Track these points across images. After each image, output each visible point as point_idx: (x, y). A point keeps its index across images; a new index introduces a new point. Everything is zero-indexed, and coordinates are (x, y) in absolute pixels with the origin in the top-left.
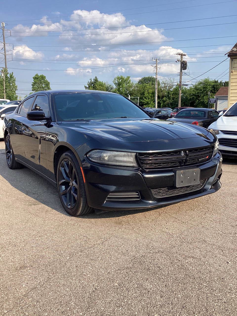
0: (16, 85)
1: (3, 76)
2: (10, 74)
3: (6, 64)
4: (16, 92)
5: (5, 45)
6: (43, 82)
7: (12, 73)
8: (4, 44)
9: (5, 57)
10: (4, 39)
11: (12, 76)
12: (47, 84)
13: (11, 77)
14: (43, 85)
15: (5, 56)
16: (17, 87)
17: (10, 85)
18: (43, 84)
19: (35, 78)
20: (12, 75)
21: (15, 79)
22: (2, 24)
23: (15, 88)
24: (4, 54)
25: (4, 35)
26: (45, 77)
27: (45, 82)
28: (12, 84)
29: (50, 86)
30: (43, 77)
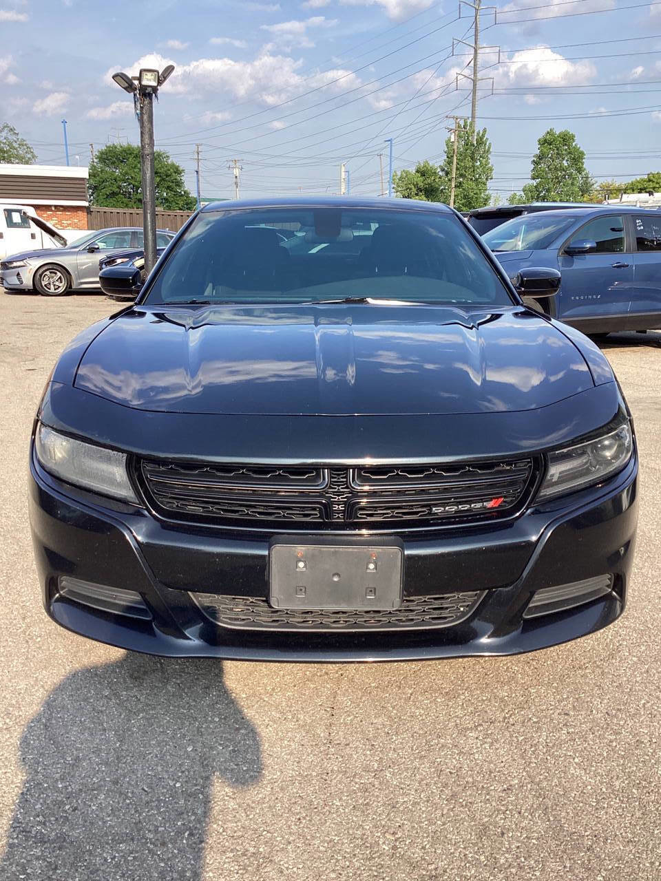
0: (490, 165)
1: (452, 140)
2: (478, 134)
3: (473, 106)
4: (489, 184)
5: (478, 52)
6: (564, 152)
7: (485, 130)
8: (476, 51)
9: (475, 85)
10: (476, 35)
11: (481, 139)
12: (577, 159)
13: (481, 142)
14: (564, 162)
15: (475, 82)
16: (491, 170)
17: (473, 166)
18: (563, 159)
19: (544, 142)
20: (483, 135)
21: (489, 148)
23: (487, 171)
24: (472, 77)
25: (476, 24)
26: (572, 138)
27: (570, 153)
28: (479, 163)
29: (583, 164)
30: (566, 139)
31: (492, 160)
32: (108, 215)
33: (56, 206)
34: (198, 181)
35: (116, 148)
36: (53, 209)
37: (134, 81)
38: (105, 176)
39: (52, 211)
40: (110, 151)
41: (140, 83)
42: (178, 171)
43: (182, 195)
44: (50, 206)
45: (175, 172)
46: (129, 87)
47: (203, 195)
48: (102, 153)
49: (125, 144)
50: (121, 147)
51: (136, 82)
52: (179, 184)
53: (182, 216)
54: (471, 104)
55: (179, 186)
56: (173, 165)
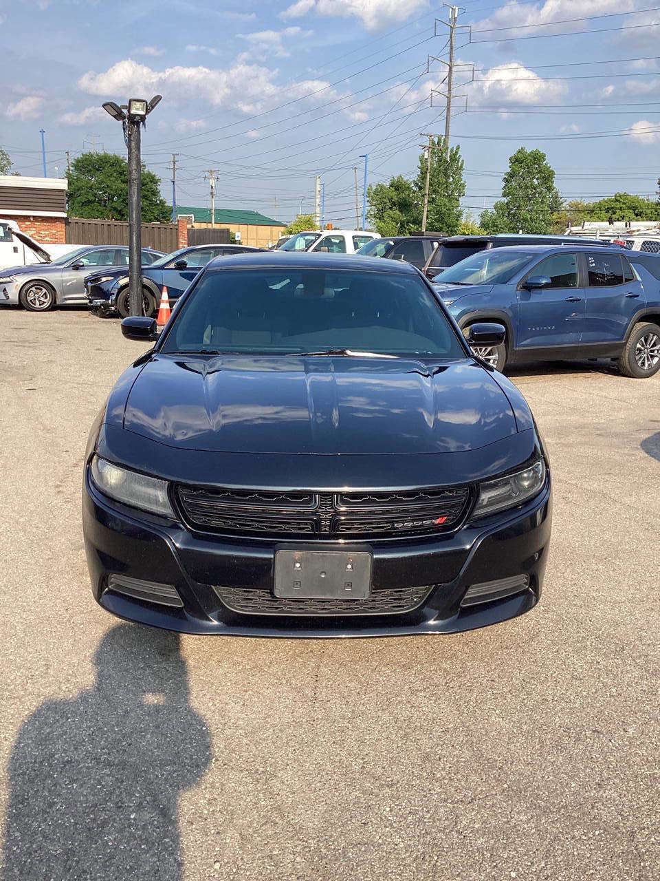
0: (462, 182)
1: (426, 157)
2: (452, 151)
3: (447, 123)
4: (461, 200)
5: (453, 69)
6: (534, 171)
7: (458, 148)
8: (450, 68)
9: (449, 102)
10: (451, 53)
11: (455, 155)
12: (547, 177)
13: (454, 158)
14: (535, 180)
15: (449, 98)
16: (464, 186)
17: (447, 182)
18: (534, 177)
19: (516, 160)
20: (457, 152)
21: (462, 165)
22: (451, 9)
23: (460, 188)
24: (447, 94)
25: (452, 42)
26: (543, 157)
27: (540, 172)
28: (451, 179)
29: (553, 183)
30: (537, 158)
31: (465, 177)
32: (86, 226)
33: (34, 217)
34: (174, 190)
35: (92, 156)
36: (32, 219)
37: (123, 110)
38: (79, 184)
39: (30, 221)
40: (86, 159)
41: (129, 111)
42: (154, 180)
43: (157, 205)
44: (29, 217)
45: (151, 182)
46: (119, 115)
47: (179, 204)
48: (78, 161)
49: (102, 153)
50: (97, 155)
51: (125, 111)
52: (155, 193)
53: (159, 228)
54: (445, 120)
55: (155, 195)
56: (149, 174)
